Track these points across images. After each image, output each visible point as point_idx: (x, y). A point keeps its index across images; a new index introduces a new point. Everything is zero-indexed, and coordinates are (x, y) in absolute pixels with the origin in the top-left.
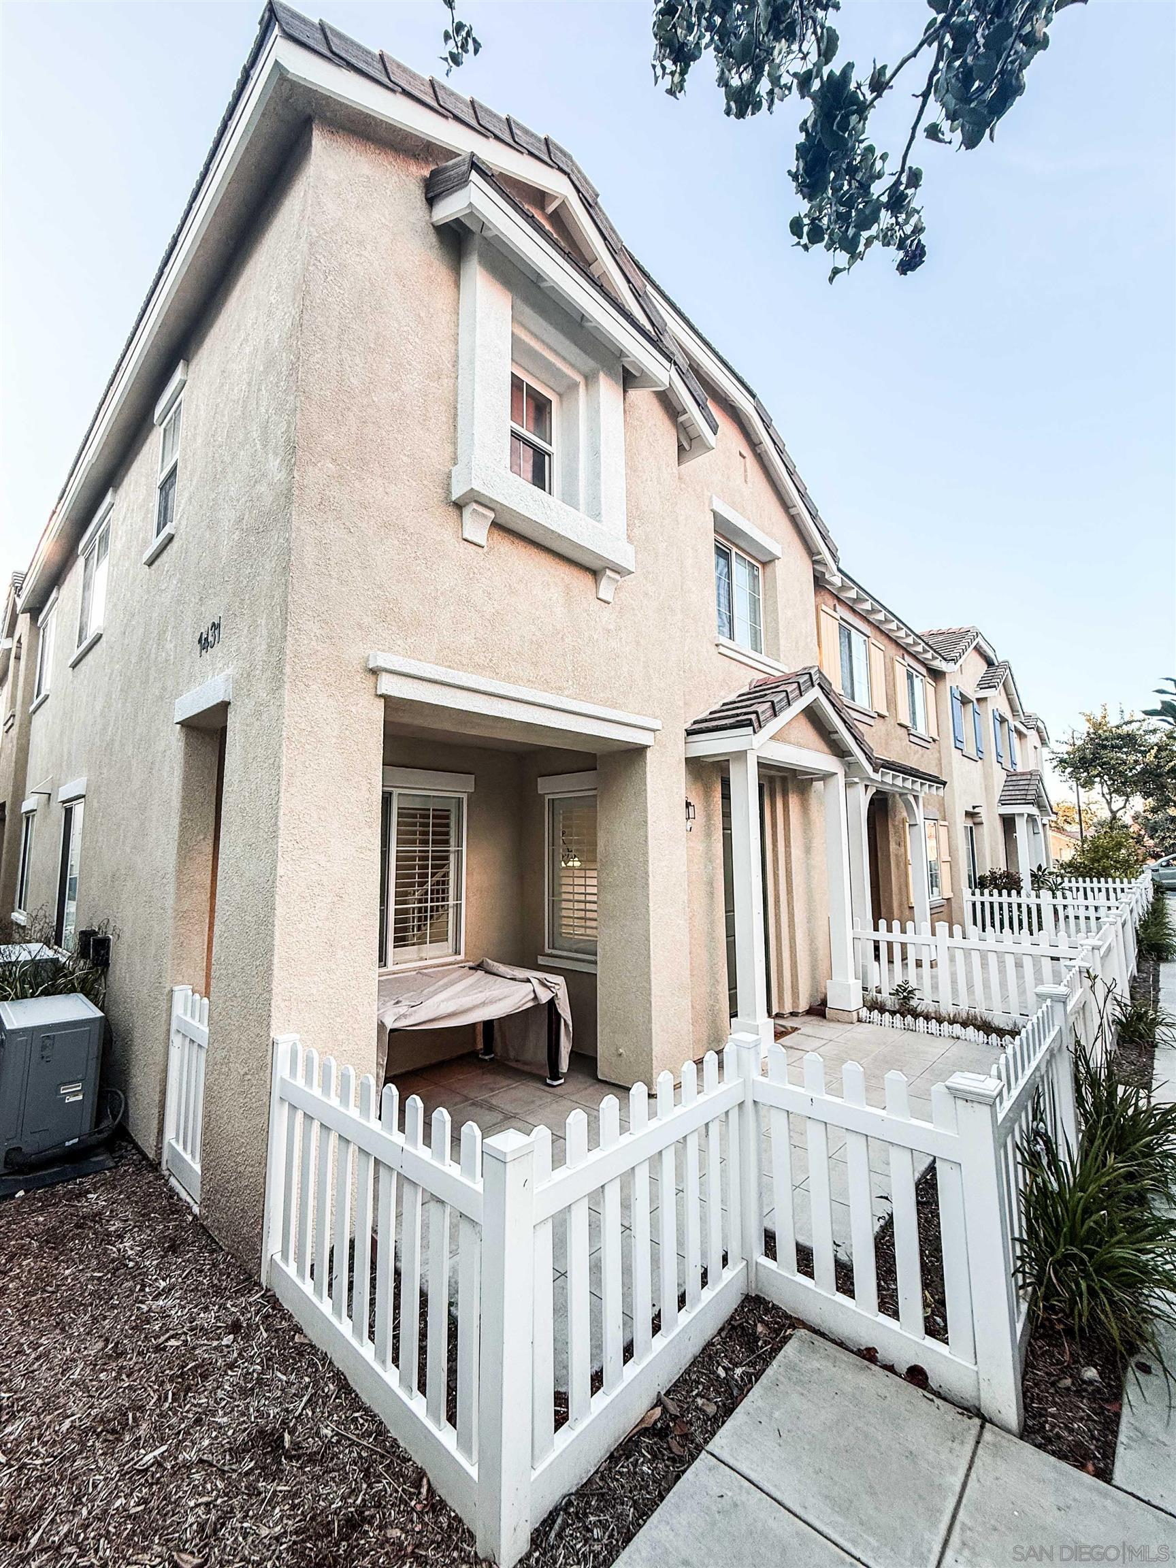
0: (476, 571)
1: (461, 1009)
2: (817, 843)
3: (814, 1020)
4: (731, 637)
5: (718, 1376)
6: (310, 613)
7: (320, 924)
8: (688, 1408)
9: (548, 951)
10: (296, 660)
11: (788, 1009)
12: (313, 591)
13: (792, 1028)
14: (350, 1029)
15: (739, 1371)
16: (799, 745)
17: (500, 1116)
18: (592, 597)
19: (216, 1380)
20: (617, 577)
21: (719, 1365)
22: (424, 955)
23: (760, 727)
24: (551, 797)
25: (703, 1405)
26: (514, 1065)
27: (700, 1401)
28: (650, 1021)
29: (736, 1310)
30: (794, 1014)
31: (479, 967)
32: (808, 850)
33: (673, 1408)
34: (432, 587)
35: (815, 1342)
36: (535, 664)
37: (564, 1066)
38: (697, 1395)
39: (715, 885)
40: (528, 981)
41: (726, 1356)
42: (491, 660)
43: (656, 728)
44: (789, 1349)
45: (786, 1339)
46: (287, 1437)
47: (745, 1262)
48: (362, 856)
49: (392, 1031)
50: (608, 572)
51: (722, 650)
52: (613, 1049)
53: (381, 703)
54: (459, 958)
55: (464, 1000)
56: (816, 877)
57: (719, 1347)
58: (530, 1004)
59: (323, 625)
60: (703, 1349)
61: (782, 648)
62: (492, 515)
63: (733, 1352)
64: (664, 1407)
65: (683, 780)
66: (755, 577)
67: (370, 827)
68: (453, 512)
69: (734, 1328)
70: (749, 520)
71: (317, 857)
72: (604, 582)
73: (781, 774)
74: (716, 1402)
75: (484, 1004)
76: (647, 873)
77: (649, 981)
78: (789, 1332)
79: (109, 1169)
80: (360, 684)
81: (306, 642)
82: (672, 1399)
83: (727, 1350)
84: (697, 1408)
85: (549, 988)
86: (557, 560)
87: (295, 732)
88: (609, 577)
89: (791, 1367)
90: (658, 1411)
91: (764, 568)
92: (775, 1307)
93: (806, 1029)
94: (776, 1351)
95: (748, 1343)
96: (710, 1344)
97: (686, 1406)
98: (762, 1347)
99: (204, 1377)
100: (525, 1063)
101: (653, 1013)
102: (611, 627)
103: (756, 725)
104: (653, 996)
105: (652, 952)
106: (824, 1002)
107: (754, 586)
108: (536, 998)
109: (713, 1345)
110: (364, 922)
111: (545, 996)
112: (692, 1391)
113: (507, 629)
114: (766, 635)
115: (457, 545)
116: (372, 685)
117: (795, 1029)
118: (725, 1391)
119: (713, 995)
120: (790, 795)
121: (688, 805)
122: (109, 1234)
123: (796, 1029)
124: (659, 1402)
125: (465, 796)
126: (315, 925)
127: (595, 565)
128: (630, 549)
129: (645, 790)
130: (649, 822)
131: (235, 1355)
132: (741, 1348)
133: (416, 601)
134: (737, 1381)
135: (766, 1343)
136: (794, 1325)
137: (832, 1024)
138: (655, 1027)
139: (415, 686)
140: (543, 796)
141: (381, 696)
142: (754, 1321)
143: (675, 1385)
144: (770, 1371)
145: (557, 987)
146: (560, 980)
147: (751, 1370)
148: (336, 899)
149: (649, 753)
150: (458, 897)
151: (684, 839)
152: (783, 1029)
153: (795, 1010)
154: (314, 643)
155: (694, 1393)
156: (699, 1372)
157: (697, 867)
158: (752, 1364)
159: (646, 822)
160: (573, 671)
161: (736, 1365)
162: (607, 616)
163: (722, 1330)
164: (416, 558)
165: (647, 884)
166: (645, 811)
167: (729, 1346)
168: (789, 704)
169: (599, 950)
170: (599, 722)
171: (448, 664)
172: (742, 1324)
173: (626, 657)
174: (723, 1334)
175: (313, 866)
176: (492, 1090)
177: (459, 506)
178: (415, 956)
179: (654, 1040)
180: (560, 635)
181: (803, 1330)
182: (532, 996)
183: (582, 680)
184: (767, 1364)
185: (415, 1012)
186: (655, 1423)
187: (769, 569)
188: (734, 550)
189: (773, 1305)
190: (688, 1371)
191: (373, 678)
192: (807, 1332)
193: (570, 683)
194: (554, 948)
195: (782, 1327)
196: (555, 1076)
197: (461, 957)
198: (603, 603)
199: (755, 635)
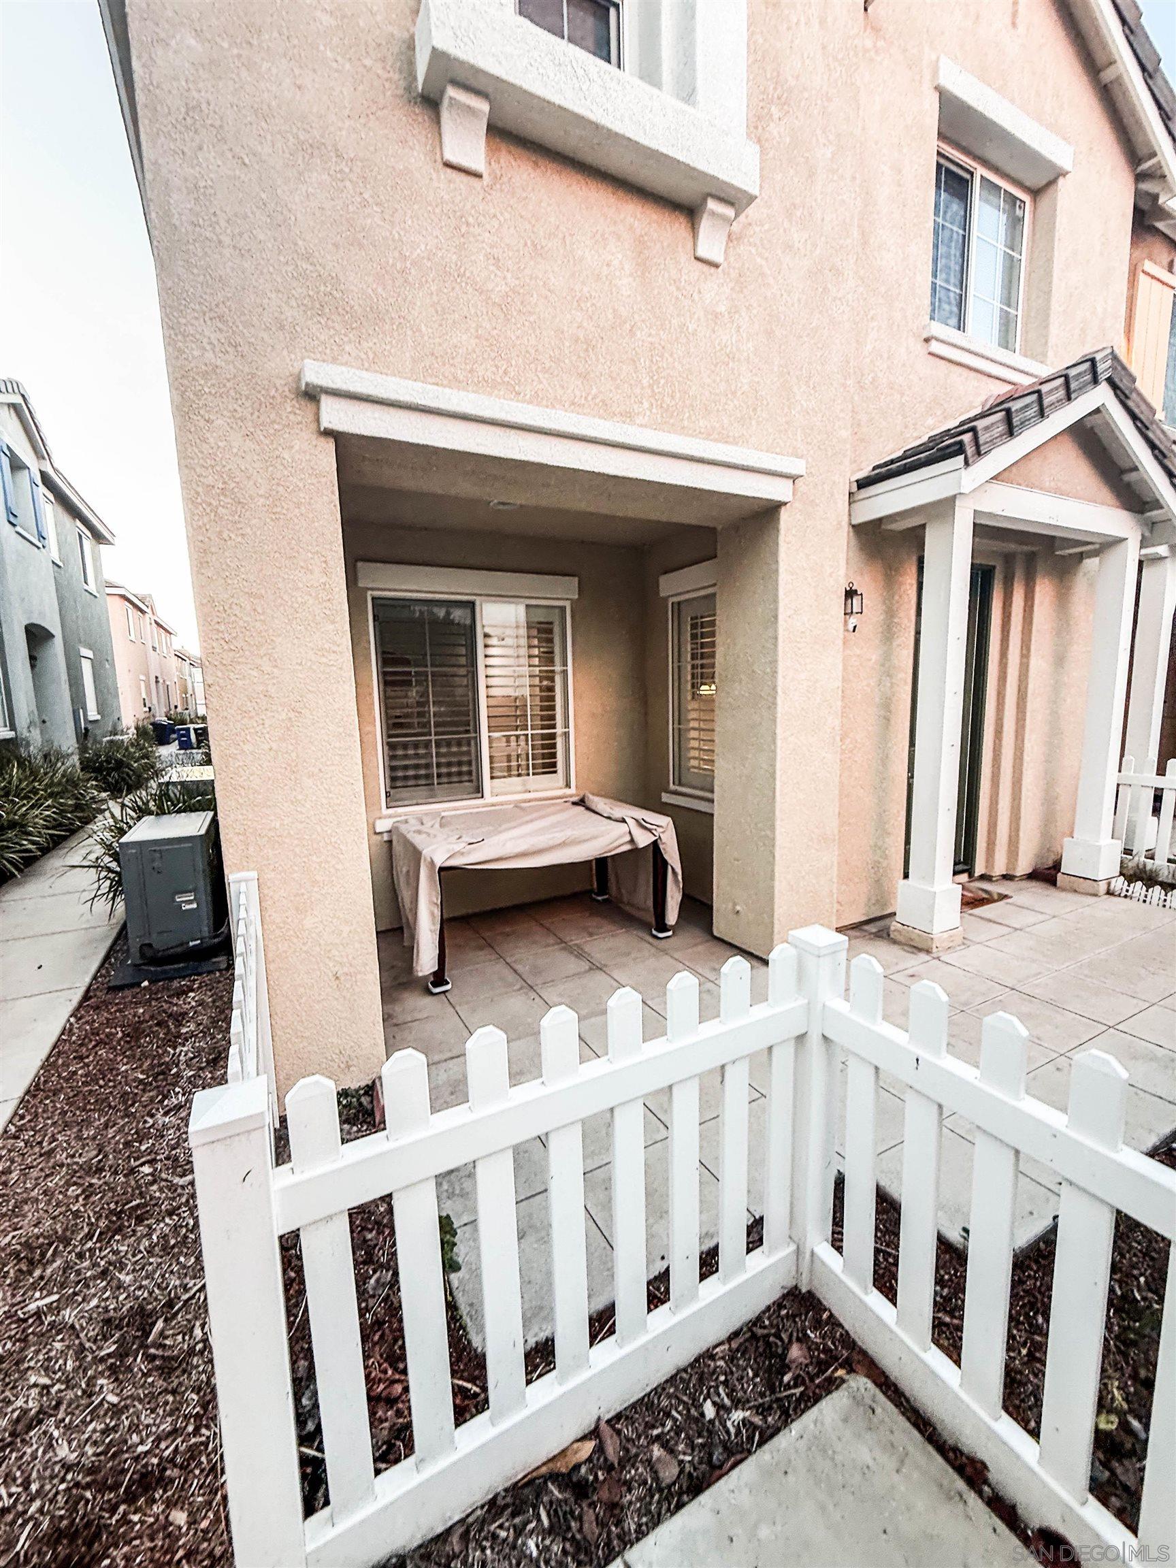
0: (471, 220)
1: (535, 849)
2: (1077, 651)
3: (1036, 888)
4: (960, 326)
5: (702, 1415)
6: (197, 307)
7: (274, 746)
8: (637, 1455)
9: (672, 787)
10: (185, 382)
11: (999, 869)
12: (195, 271)
13: (999, 894)
14: (332, 870)
15: (738, 1415)
16: (1059, 492)
17: (586, 966)
18: (684, 258)
19: (149, 1227)
20: (729, 212)
21: (708, 1396)
22: (529, 787)
23: (979, 453)
24: (675, 599)
25: (659, 1459)
26: (627, 908)
27: (657, 1451)
28: (772, 878)
29: (768, 1308)
30: (1007, 877)
31: (581, 802)
32: (1060, 660)
33: (612, 1451)
34: (396, 254)
35: (879, 1411)
36: (584, 376)
37: (672, 917)
38: (658, 1437)
39: (892, 707)
40: (624, 821)
41: (726, 1381)
42: (505, 372)
43: (794, 472)
44: (830, 1409)
45: (832, 1385)
46: (160, 1324)
47: (793, 1247)
48: (324, 660)
49: (441, 869)
50: (712, 205)
51: (935, 347)
52: (730, 906)
53: (330, 446)
54: (568, 791)
55: (541, 838)
56: (1069, 701)
57: (721, 1363)
58: (627, 847)
59: (220, 325)
60: (697, 1360)
61: (1052, 340)
62: (484, 107)
63: (740, 1379)
64: (601, 1441)
65: (842, 556)
66: (1015, 223)
67: (333, 622)
68: (421, 115)
69: (754, 1337)
70: (1012, 101)
71: (259, 661)
72: (705, 224)
73: (1026, 548)
74: (682, 1461)
75: (563, 844)
76: (774, 688)
77: (772, 828)
78: (840, 1373)
79: (220, 971)
80: (292, 417)
81: (196, 353)
82: (619, 1432)
83: (732, 1373)
84: (649, 1461)
85: (650, 830)
86: (620, 193)
87: (200, 489)
88: (713, 213)
89: (820, 1446)
90: (589, 1446)
91: (1035, 201)
92: (834, 1322)
93: (1018, 898)
94: (810, 1400)
95: (769, 1370)
96: (709, 1355)
97: (634, 1451)
98: (788, 1387)
99: (140, 1220)
100: (639, 909)
101: (777, 869)
102: (722, 308)
103: (970, 450)
104: (777, 848)
105: (778, 794)
106: (1057, 866)
107: (1013, 239)
108: (632, 841)
109: (712, 1357)
110: (337, 745)
111: (644, 840)
112: (653, 1427)
113: (532, 319)
114: (1025, 324)
115: (434, 176)
116: (311, 417)
117: (1003, 897)
118: (703, 1445)
119: (879, 848)
120: (1038, 581)
121: (850, 594)
122: (179, 1035)
123: (1006, 897)
124: (594, 1433)
125: (568, 604)
126: (266, 747)
127: (686, 190)
128: (752, 151)
129: (777, 570)
130: (780, 617)
131: (184, 1200)
132: (756, 1375)
133: (371, 279)
134: (728, 1432)
135: (797, 1381)
136: (850, 1365)
137: (1063, 895)
138: (780, 886)
139: (377, 415)
140: (666, 599)
141: (328, 433)
142: (791, 1336)
143: (633, 1406)
144: (783, 1441)
145: (660, 830)
146: (665, 821)
147: (757, 1420)
148: (292, 715)
149: (784, 514)
150: (567, 726)
151: (840, 642)
152: (985, 896)
153: (1011, 873)
154: (210, 355)
155: (655, 1432)
156: (677, 1398)
157: (865, 683)
158: (763, 1410)
159: (776, 617)
160: (651, 386)
161: (737, 1403)
162: (714, 289)
163: (736, 1334)
164: (365, 204)
165: (775, 704)
166: (775, 601)
167: (738, 1366)
168: (1042, 414)
169: (716, 788)
170: (695, 466)
171: (434, 380)
172: (768, 1336)
173: (748, 360)
174: (734, 1345)
175: (255, 673)
176: (591, 935)
177: (431, 103)
178: (520, 788)
179: (776, 900)
180: (628, 326)
181: (865, 1380)
182: (628, 838)
183: (667, 400)
184: (787, 1418)
185: (474, 849)
186: (577, 1467)
187: (1045, 201)
188: (980, 171)
189: (831, 1316)
190: (659, 1390)
191: (311, 407)
192: (870, 1385)
193: (646, 405)
194: (680, 784)
195: (833, 1358)
196: (662, 927)
197: (573, 790)
198: (705, 268)
199: (1007, 324)
